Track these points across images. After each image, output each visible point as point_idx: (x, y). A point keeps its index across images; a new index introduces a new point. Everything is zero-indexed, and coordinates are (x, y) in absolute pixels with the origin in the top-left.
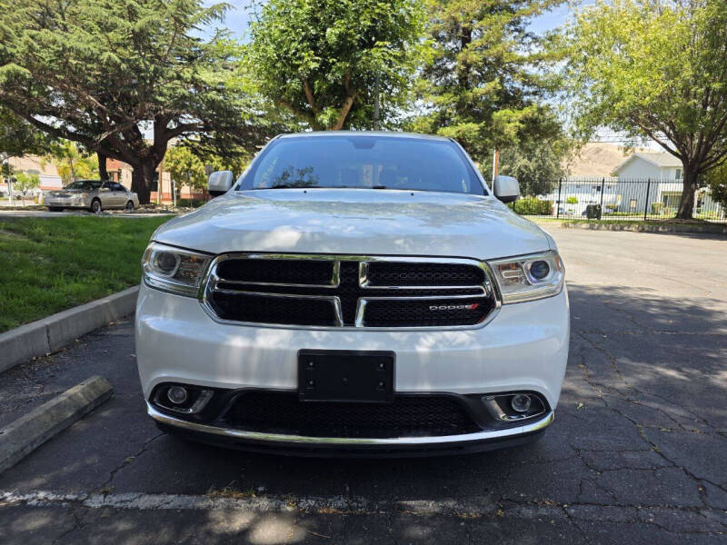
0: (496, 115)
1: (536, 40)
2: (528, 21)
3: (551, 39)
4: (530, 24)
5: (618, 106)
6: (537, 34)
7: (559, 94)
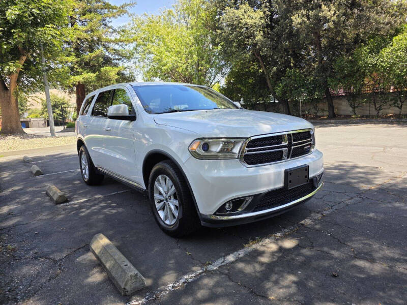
0: (102, 69)
1: (115, 31)
2: (110, 20)
3: (123, 31)
4: (111, 22)
5: (164, 68)
6: (115, 28)
7: (132, 61)
